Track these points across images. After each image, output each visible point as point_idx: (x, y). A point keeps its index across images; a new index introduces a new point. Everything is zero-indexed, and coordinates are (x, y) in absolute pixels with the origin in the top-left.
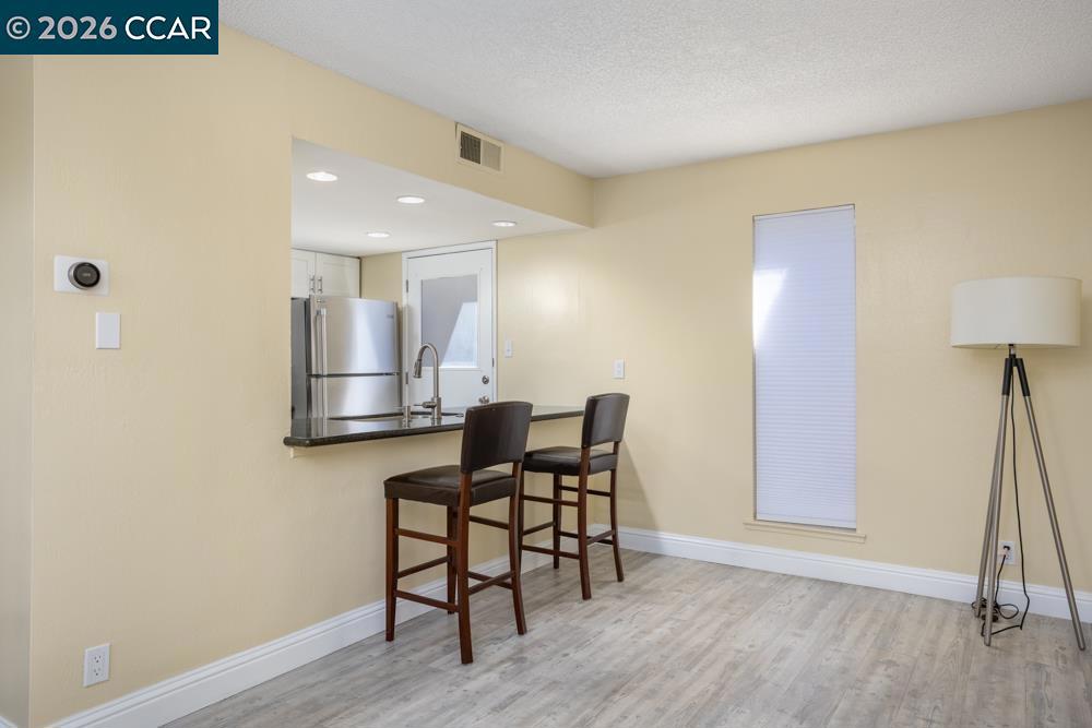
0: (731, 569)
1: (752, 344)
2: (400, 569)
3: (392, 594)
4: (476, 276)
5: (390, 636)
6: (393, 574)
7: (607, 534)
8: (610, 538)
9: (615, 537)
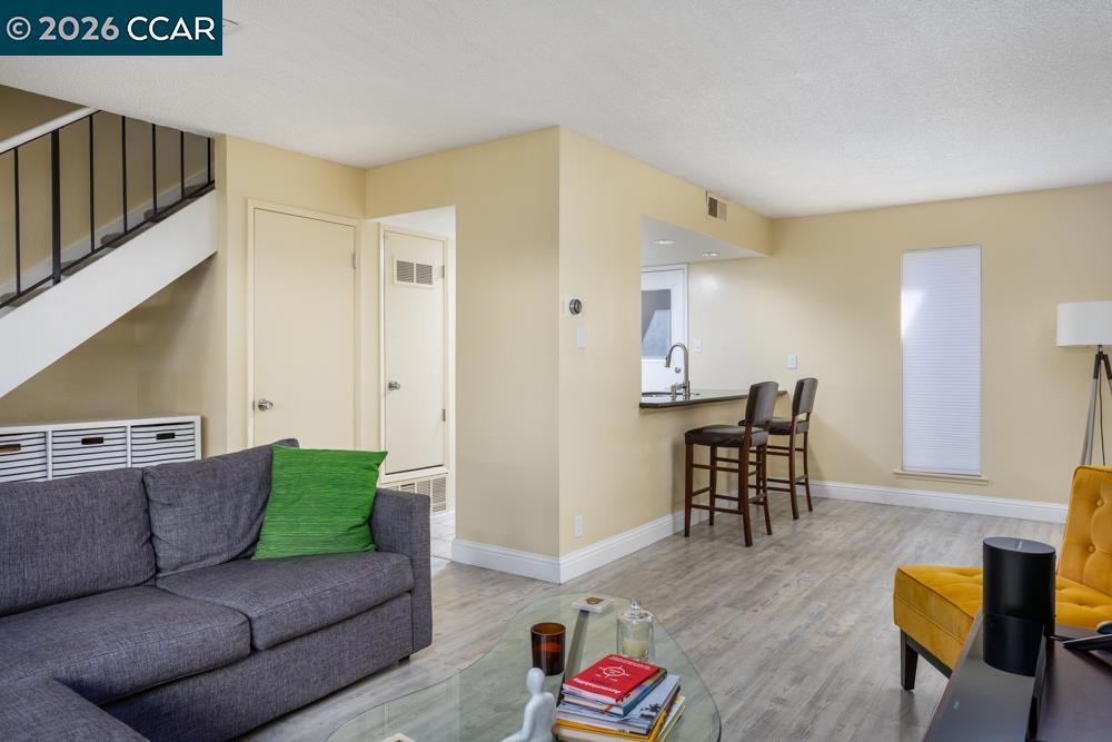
0: (884, 507)
1: (900, 335)
2: (694, 490)
3: (689, 506)
4: (669, 291)
5: (687, 534)
6: (690, 494)
7: (802, 477)
8: (803, 481)
9: (807, 480)
